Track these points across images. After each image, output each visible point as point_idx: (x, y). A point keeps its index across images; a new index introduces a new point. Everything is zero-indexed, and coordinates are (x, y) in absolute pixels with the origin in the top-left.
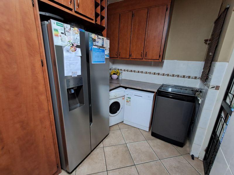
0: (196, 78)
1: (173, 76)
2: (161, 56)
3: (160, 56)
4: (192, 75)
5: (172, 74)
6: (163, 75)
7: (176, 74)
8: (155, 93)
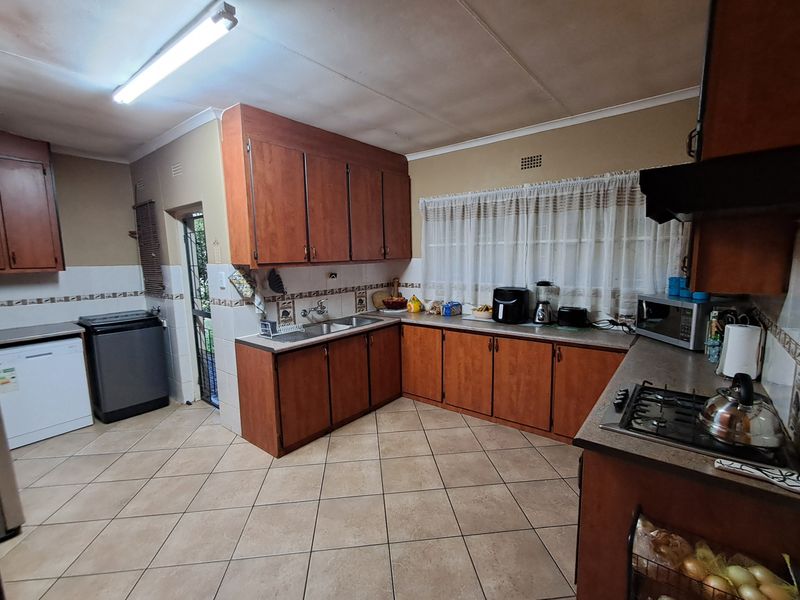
0: (136, 293)
1: (92, 297)
2: (60, 260)
3: (56, 260)
4: (130, 290)
5: (87, 295)
6: (67, 299)
7: (96, 293)
8: (83, 336)
